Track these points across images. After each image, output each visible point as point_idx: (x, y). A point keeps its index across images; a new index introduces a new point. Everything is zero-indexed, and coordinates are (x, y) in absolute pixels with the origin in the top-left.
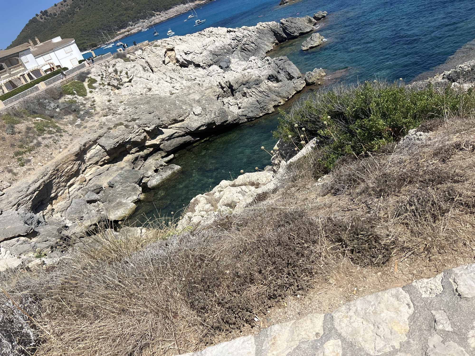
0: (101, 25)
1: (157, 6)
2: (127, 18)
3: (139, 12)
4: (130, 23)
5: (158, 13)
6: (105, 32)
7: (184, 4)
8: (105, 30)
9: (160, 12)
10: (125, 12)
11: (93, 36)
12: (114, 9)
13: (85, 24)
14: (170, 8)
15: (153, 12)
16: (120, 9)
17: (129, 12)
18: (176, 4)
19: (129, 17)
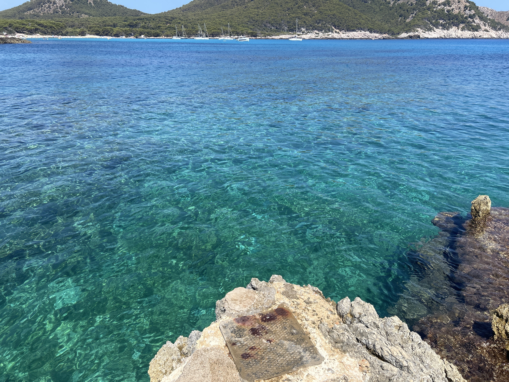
0: (273, 20)
1: (340, 23)
2: (302, 23)
3: (318, 21)
4: (303, 29)
5: (338, 31)
6: (273, 28)
7: (371, 32)
8: (273, 26)
9: (341, 31)
10: (303, 16)
11: (259, 27)
12: (293, 9)
13: (257, 13)
14: (353, 31)
15: (333, 27)
16: (299, 11)
17: (307, 17)
18: (361, 29)
19: (305, 22)
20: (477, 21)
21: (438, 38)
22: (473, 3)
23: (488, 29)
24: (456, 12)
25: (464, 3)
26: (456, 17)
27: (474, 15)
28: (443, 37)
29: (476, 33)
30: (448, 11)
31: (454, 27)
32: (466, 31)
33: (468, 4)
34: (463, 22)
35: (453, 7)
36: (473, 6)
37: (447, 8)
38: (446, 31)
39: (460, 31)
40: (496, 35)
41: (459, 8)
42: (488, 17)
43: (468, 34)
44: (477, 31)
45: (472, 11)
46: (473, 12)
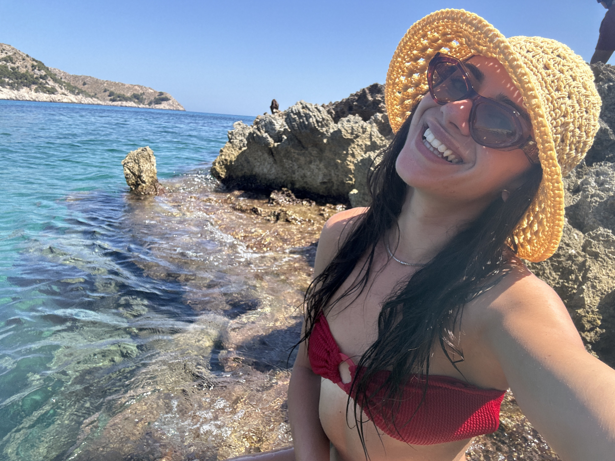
20: (51, 83)
21: (8, 99)
22: (40, 62)
23: (66, 93)
24: (23, 70)
25: (30, 61)
26: (24, 76)
27: (45, 76)
28: (15, 98)
29: (53, 96)
30: (13, 68)
31: (25, 88)
32: (41, 93)
33: (35, 64)
34: (34, 83)
35: (17, 64)
36: (41, 66)
37: (10, 65)
38: (16, 92)
39: (33, 92)
40: (76, 99)
41: (26, 67)
42: (63, 80)
43: (44, 97)
44: (53, 93)
45: (42, 71)
46: (43, 73)
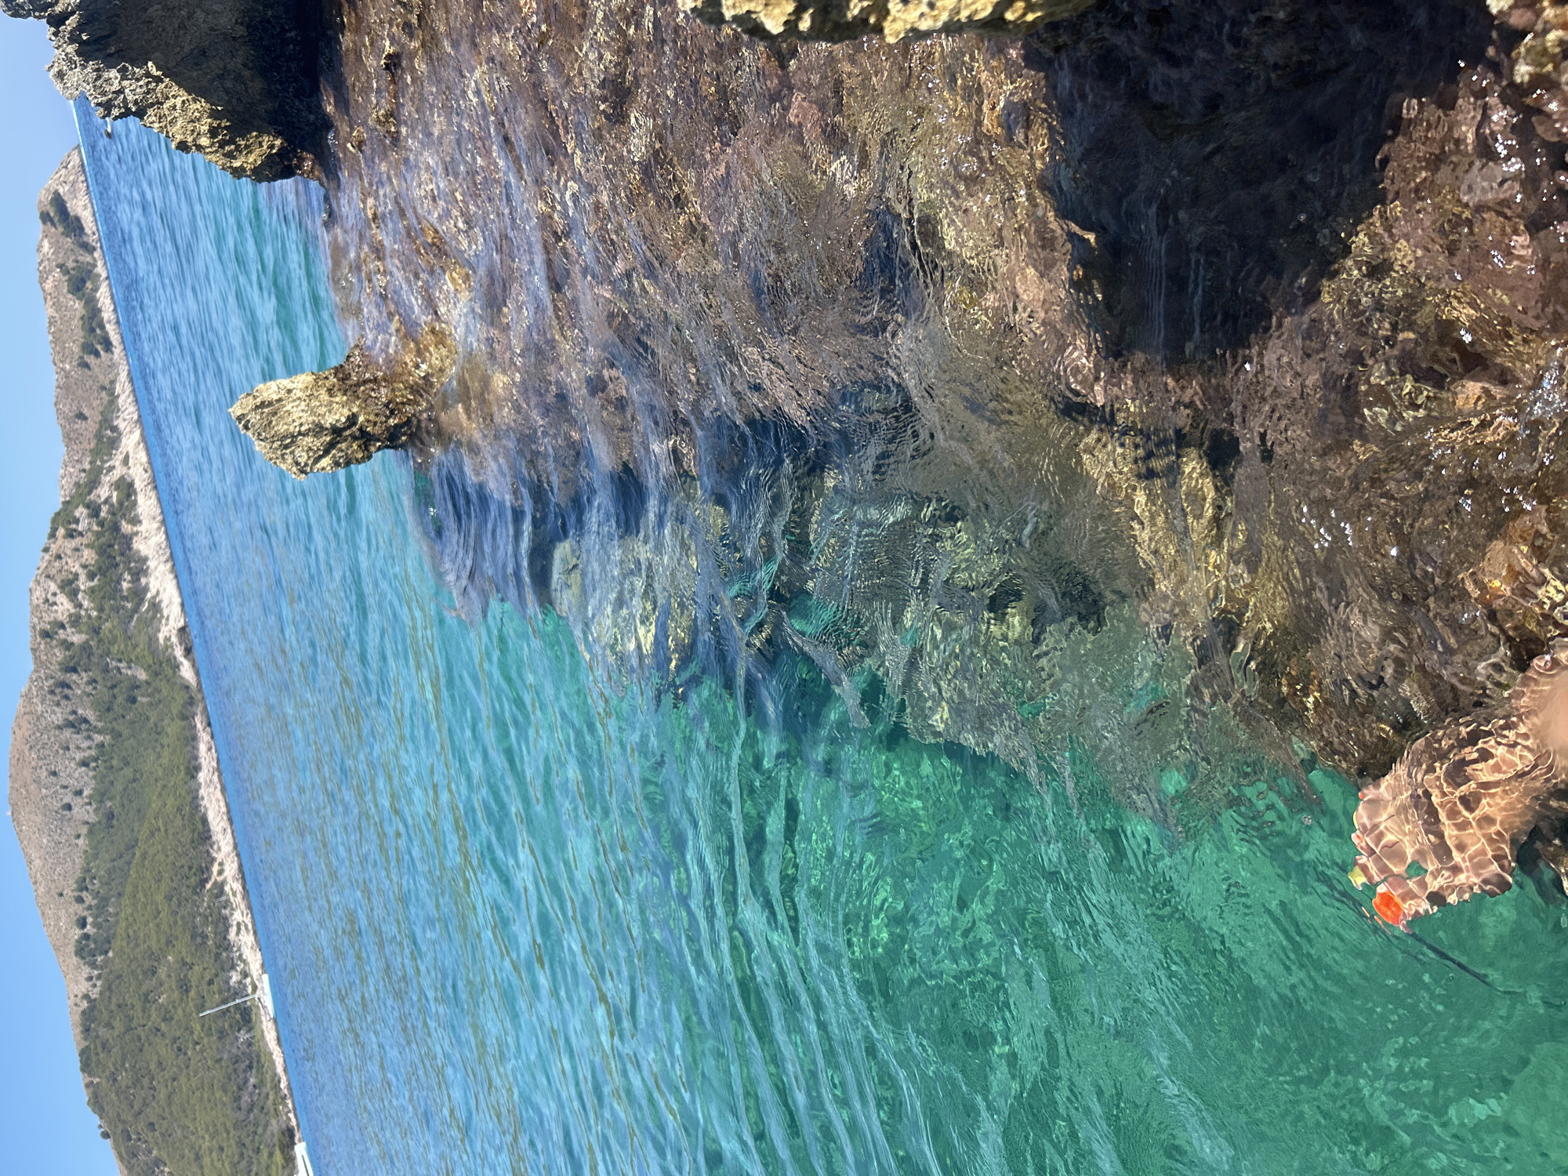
0: (225, 1091)
1: (190, 868)
2: (215, 987)
3: (199, 940)
4: (235, 977)
5: (215, 868)
6: (252, 1080)
7: (198, 768)
8: (246, 1081)
9: (213, 860)
10: (192, 994)
11: (260, 1130)
12: (178, 1034)
13: (214, 1155)
14: (204, 821)
15: (208, 886)
16: (180, 1011)
17: (194, 982)
18: (195, 800)
19: (210, 982)
20: (103, 492)
21: (176, 577)
22: (54, 521)
23: (121, 457)
24: (89, 556)
25: (60, 541)
26: (104, 551)
27: (88, 506)
28: (169, 565)
29: (138, 485)
30: (91, 576)
31: (135, 546)
32: (140, 510)
33: (61, 531)
34: (116, 528)
35: (76, 567)
36: (63, 520)
37: (83, 584)
38: (151, 564)
39: (142, 528)
40: (131, 432)
41: (77, 550)
42: (87, 466)
43: (146, 504)
44: (131, 485)
45: (77, 514)
46: (81, 512)
